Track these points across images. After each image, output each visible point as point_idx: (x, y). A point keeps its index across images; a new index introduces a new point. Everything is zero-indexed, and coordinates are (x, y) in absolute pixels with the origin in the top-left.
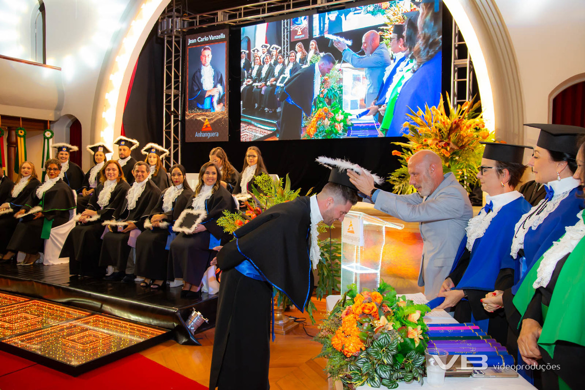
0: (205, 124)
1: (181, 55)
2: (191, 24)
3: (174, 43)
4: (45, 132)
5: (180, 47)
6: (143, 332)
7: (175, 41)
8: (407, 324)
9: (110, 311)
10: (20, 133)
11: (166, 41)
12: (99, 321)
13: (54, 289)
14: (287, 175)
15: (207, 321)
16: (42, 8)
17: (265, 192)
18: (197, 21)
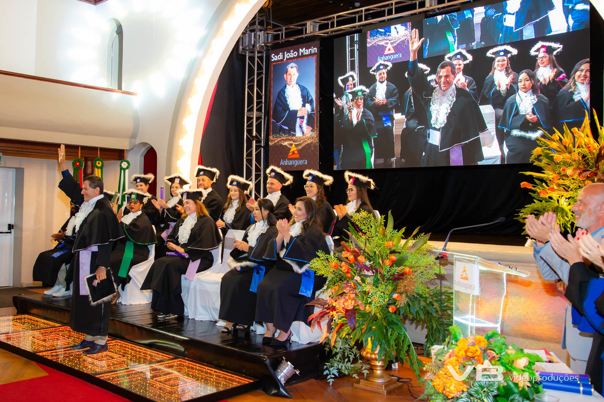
0: (291, 151)
1: (264, 73)
2: (276, 37)
3: (256, 59)
4: (122, 162)
5: (263, 64)
6: (230, 380)
7: (258, 57)
10: (97, 164)
11: (247, 57)
12: (184, 366)
13: (136, 329)
14: (390, 212)
15: (298, 373)
16: (120, 31)
17: (363, 231)
18: (282, 34)
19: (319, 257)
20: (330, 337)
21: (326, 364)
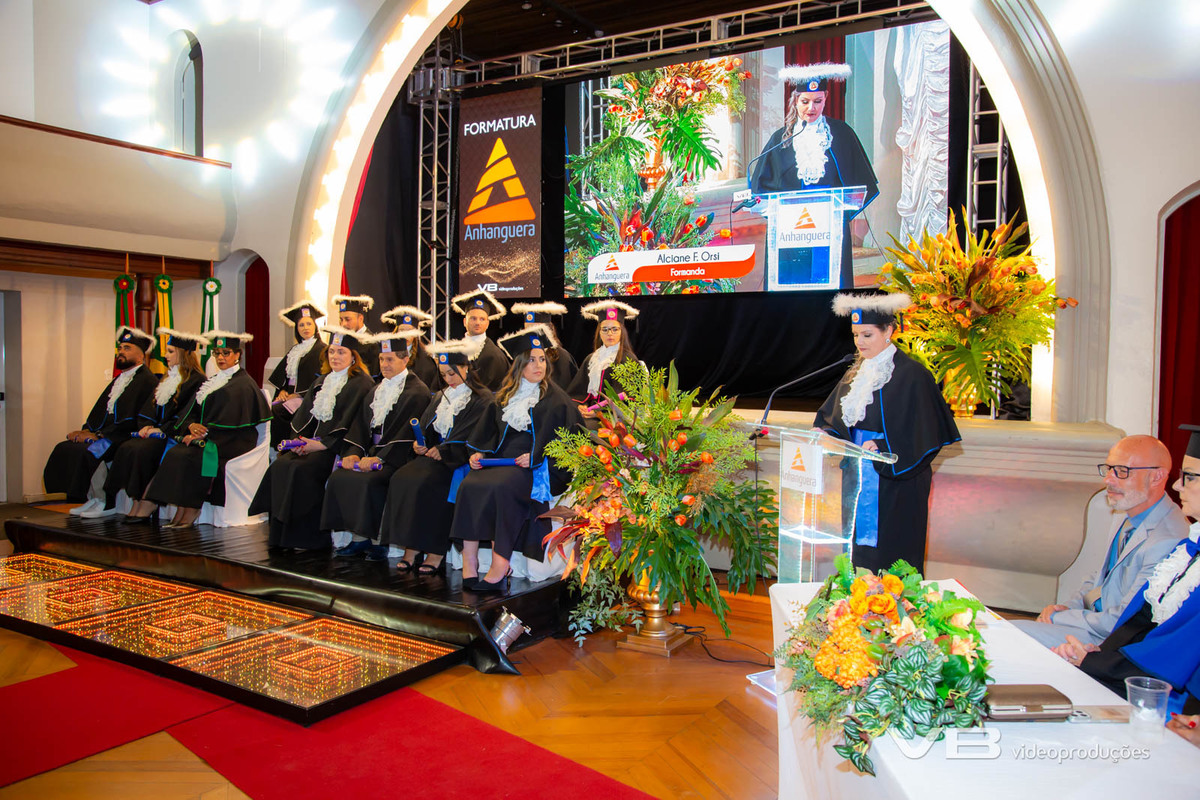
1: (450, 137)
2: (469, 78)
3: (437, 114)
4: (206, 282)
5: (448, 122)
6: (413, 650)
7: (440, 111)
8: (949, 631)
9: (348, 611)
10: (161, 285)
11: (422, 110)
12: (331, 631)
13: (242, 570)
14: (672, 363)
15: (528, 631)
16: (196, 53)
17: (631, 393)
18: (480, 74)
19: (560, 439)
20: (578, 570)
21: (572, 612)
